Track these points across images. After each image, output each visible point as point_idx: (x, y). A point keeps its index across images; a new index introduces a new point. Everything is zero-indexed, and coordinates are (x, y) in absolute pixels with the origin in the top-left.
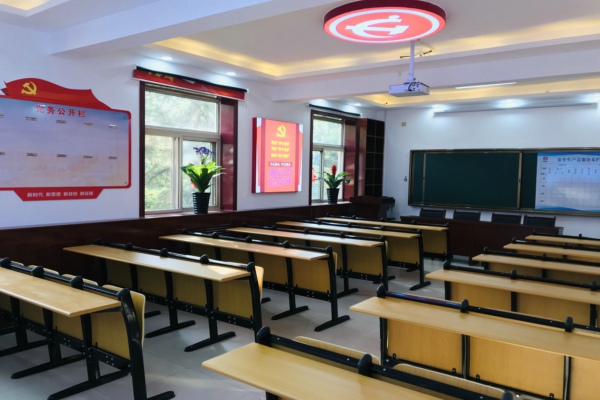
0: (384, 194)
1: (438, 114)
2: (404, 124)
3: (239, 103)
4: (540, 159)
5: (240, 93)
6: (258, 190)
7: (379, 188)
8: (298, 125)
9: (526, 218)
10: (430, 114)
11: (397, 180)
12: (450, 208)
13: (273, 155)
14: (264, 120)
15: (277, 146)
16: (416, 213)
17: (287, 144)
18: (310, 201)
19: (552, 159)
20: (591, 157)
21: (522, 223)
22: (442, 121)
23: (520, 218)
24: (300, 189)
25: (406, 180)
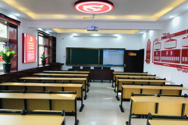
0: (57, 62)
1: (74, 36)
2: (63, 39)
3: (18, 27)
4: (104, 51)
5: (19, 22)
6: (25, 62)
7: (55, 60)
8: (35, 37)
9: (103, 67)
10: (72, 36)
11: (61, 57)
12: (82, 66)
13: (29, 48)
14: (26, 34)
15: (30, 44)
16: (71, 67)
17: (33, 44)
18: (38, 65)
19: (107, 51)
20: (116, 51)
21: (102, 69)
22: (75, 39)
23: (101, 67)
24: (36, 61)
25: (64, 57)
